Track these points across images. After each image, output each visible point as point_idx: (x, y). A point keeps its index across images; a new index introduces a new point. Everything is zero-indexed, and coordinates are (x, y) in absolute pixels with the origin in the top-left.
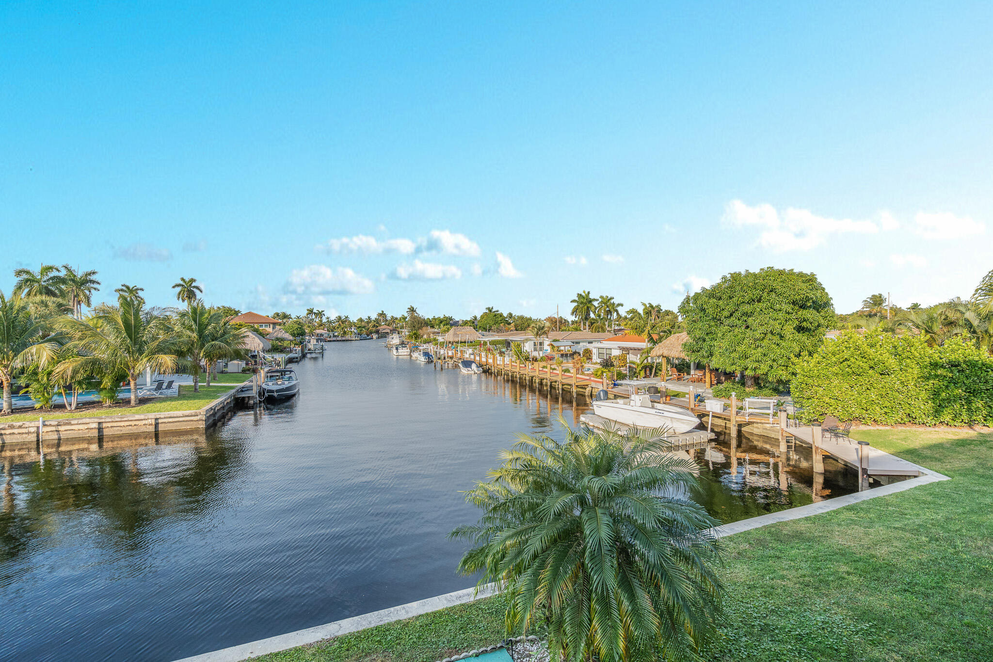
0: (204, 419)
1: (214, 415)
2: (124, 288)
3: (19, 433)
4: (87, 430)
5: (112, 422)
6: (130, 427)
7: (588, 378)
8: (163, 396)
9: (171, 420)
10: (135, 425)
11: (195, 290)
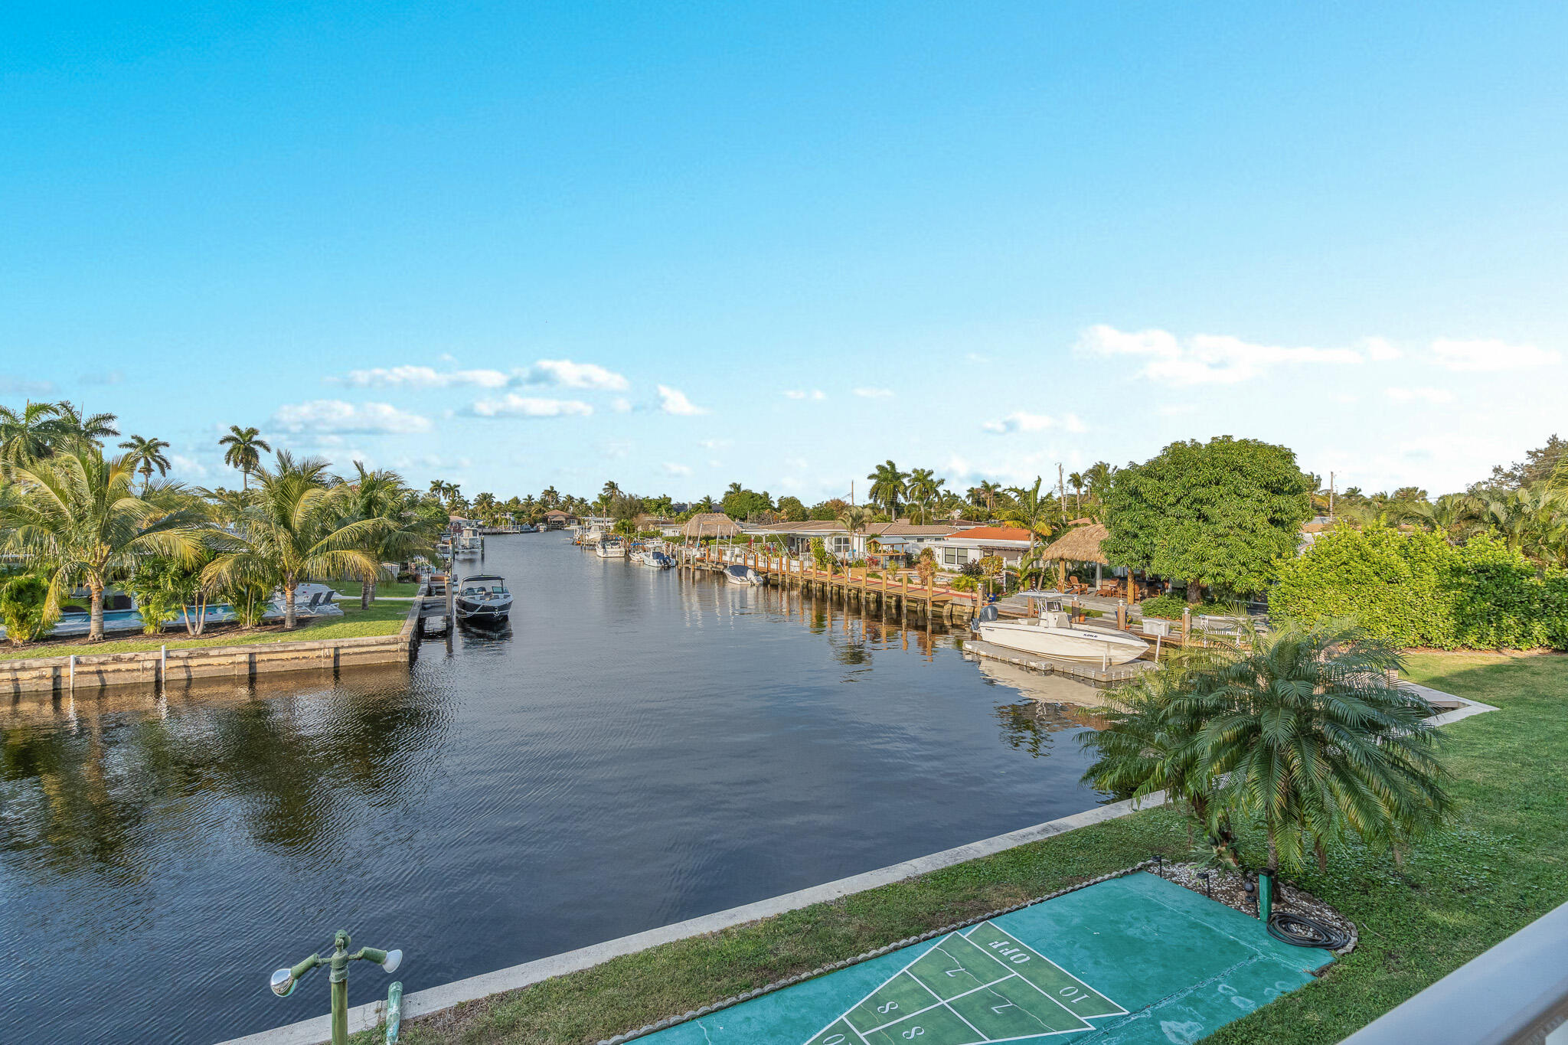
0: (407, 648)
2: (134, 441)
3: (128, 670)
4: (232, 666)
5: (271, 652)
6: (297, 661)
7: (944, 591)
9: (357, 650)
10: (304, 658)
11: (257, 448)
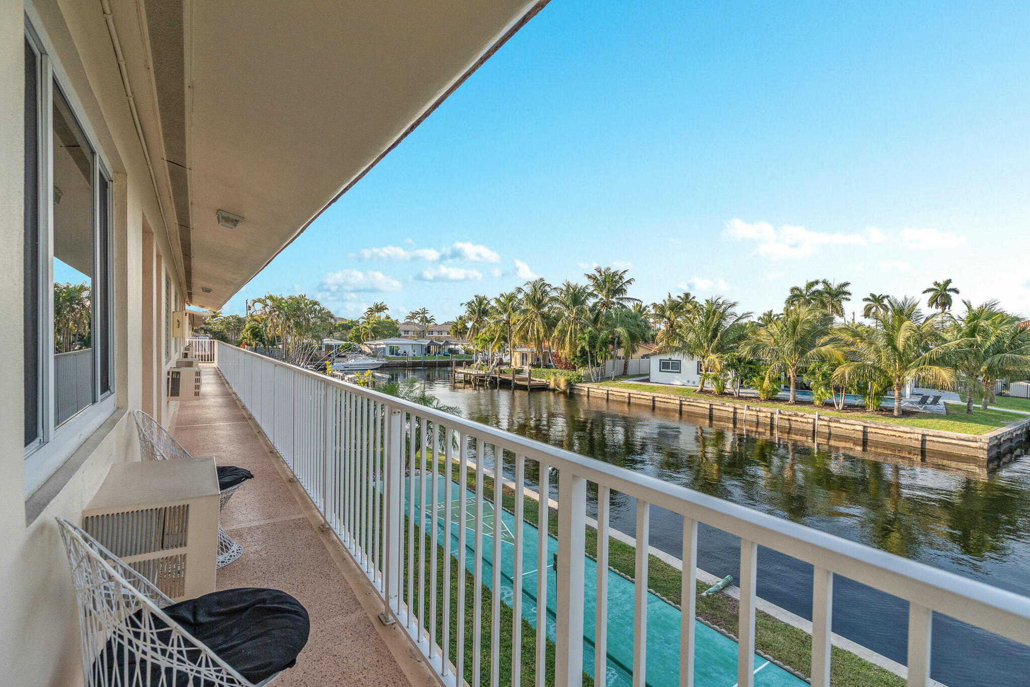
0: (986, 447)
1: (999, 446)
2: (870, 297)
4: (853, 431)
5: (877, 428)
6: (894, 437)
8: (928, 412)
9: (940, 440)
10: (899, 436)
